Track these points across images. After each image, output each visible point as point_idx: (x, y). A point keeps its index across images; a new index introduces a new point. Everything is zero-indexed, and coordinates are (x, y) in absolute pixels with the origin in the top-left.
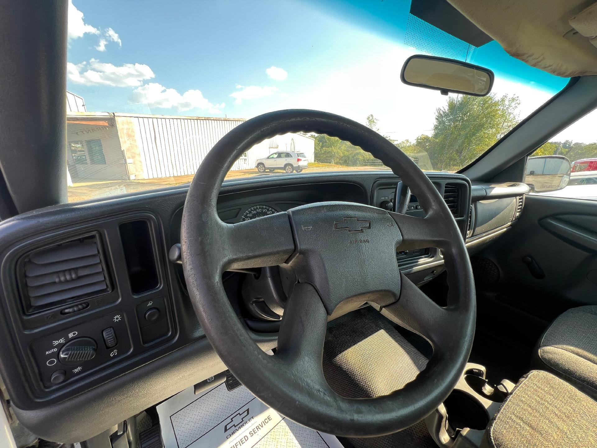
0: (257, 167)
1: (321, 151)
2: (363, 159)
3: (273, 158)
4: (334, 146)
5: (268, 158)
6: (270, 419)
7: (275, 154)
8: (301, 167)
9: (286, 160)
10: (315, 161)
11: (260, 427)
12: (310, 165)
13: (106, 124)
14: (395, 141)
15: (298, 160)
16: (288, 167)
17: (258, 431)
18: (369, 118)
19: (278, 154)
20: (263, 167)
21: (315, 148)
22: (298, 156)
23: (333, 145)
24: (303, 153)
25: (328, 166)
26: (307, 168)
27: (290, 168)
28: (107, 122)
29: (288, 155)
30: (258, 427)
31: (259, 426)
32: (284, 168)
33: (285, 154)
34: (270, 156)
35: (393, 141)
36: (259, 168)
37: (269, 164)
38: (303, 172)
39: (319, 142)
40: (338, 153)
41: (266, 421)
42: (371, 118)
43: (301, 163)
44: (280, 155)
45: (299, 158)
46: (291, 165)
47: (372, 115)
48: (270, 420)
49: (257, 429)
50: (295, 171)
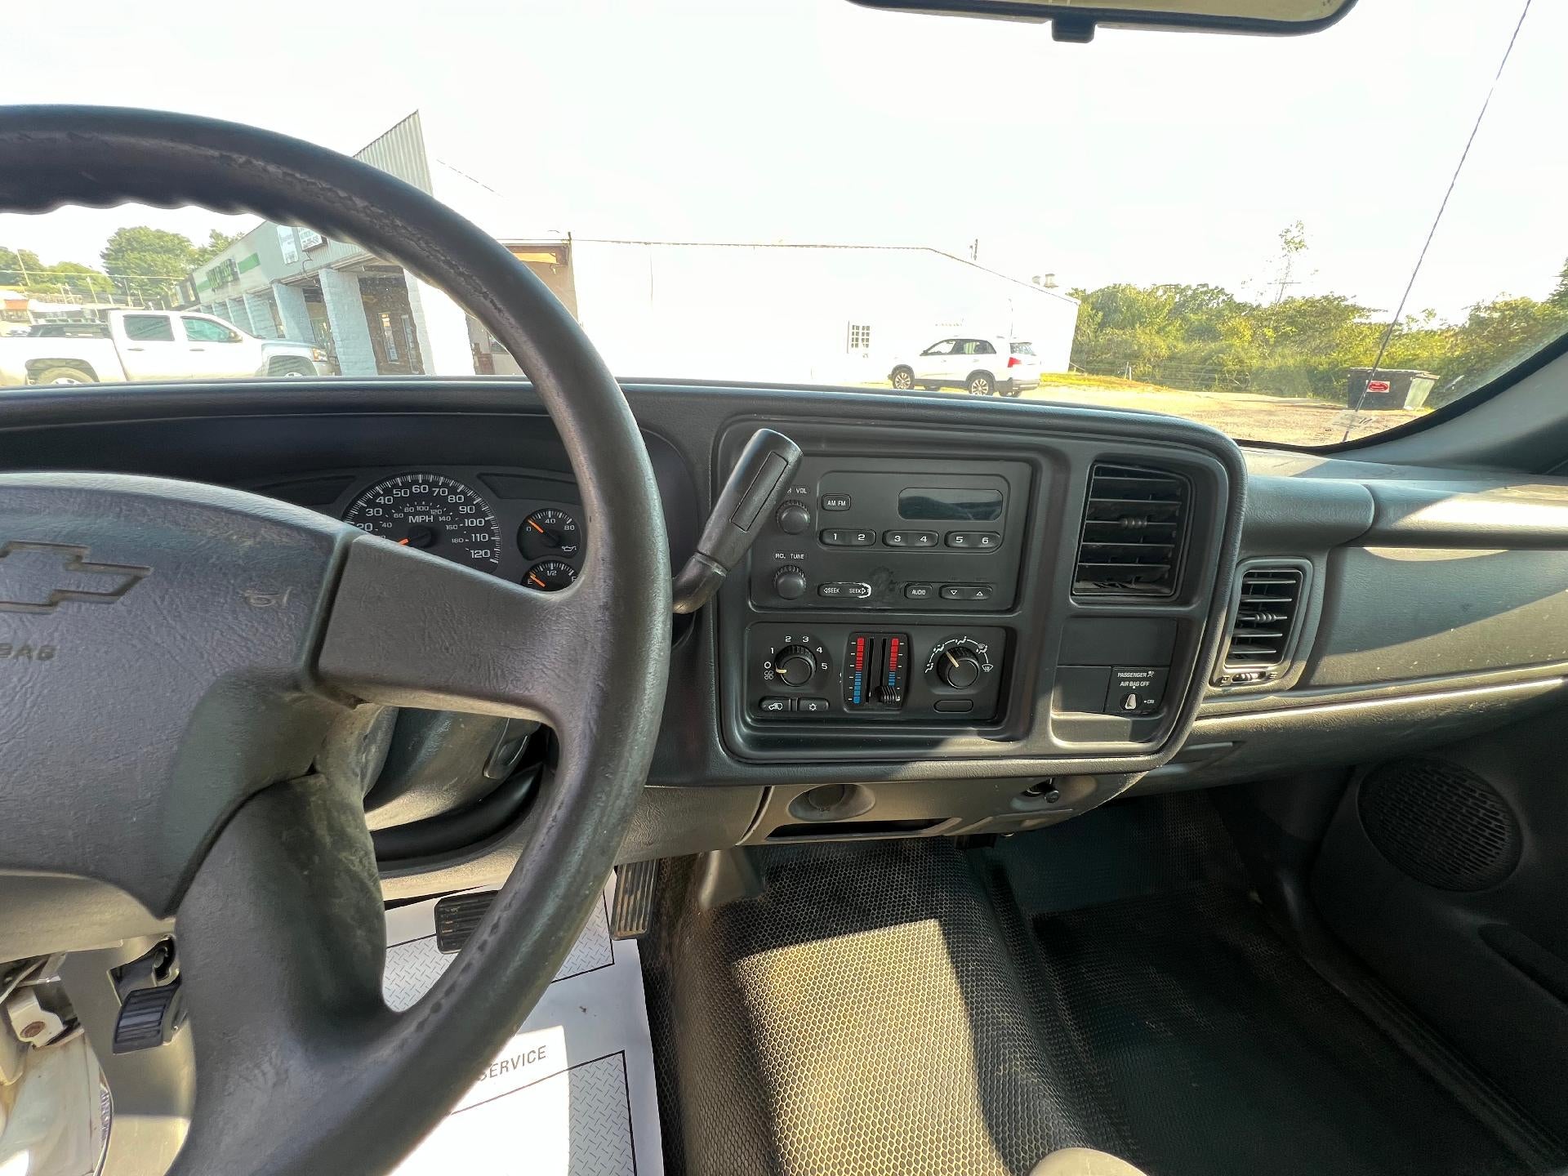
0: (892, 377)
1: (1096, 337)
2: (1238, 367)
3: (939, 353)
4: (1141, 324)
5: (925, 353)
6: (541, 1056)
7: (948, 341)
8: (1018, 382)
9: (976, 361)
10: (1071, 368)
11: (510, 1065)
12: (1049, 380)
13: (549, 258)
14: (1374, 311)
15: (1012, 362)
16: (977, 381)
17: (501, 1073)
18: (1288, 231)
19: (954, 342)
20: (907, 377)
21: (1077, 328)
22: (1012, 352)
23: (1139, 319)
24: (1030, 344)
25: (1110, 386)
26: (1036, 388)
27: (985, 386)
28: (554, 254)
29: (984, 347)
30: (504, 1065)
31: (510, 1063)
32: (966, 384)
33: (978, 343)
34: (929, 349)
35: (1369, 310)
36: (897, 380)
37: (925, 369)
38: (1024, 396)
39: (1094, 312)
40: (1152, 347)
41: (532, 1056)
42: (1294, 232)
43: (1019, 374)
44: (959, 347)
45: (1015, 356)
46: (988, 376)
47: (1299, 224)
48: (539, 1058)
49: (502, 1067)
50: (997, 395)
